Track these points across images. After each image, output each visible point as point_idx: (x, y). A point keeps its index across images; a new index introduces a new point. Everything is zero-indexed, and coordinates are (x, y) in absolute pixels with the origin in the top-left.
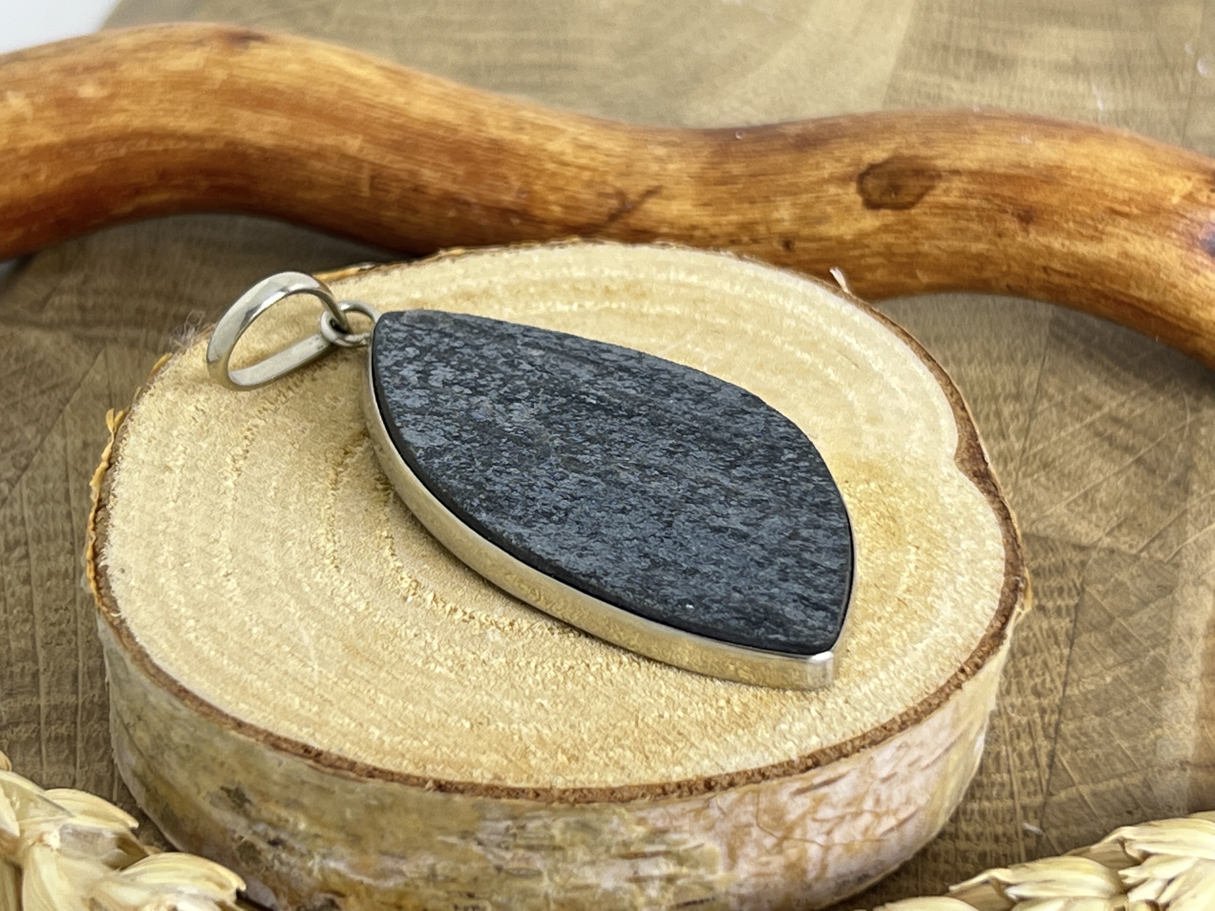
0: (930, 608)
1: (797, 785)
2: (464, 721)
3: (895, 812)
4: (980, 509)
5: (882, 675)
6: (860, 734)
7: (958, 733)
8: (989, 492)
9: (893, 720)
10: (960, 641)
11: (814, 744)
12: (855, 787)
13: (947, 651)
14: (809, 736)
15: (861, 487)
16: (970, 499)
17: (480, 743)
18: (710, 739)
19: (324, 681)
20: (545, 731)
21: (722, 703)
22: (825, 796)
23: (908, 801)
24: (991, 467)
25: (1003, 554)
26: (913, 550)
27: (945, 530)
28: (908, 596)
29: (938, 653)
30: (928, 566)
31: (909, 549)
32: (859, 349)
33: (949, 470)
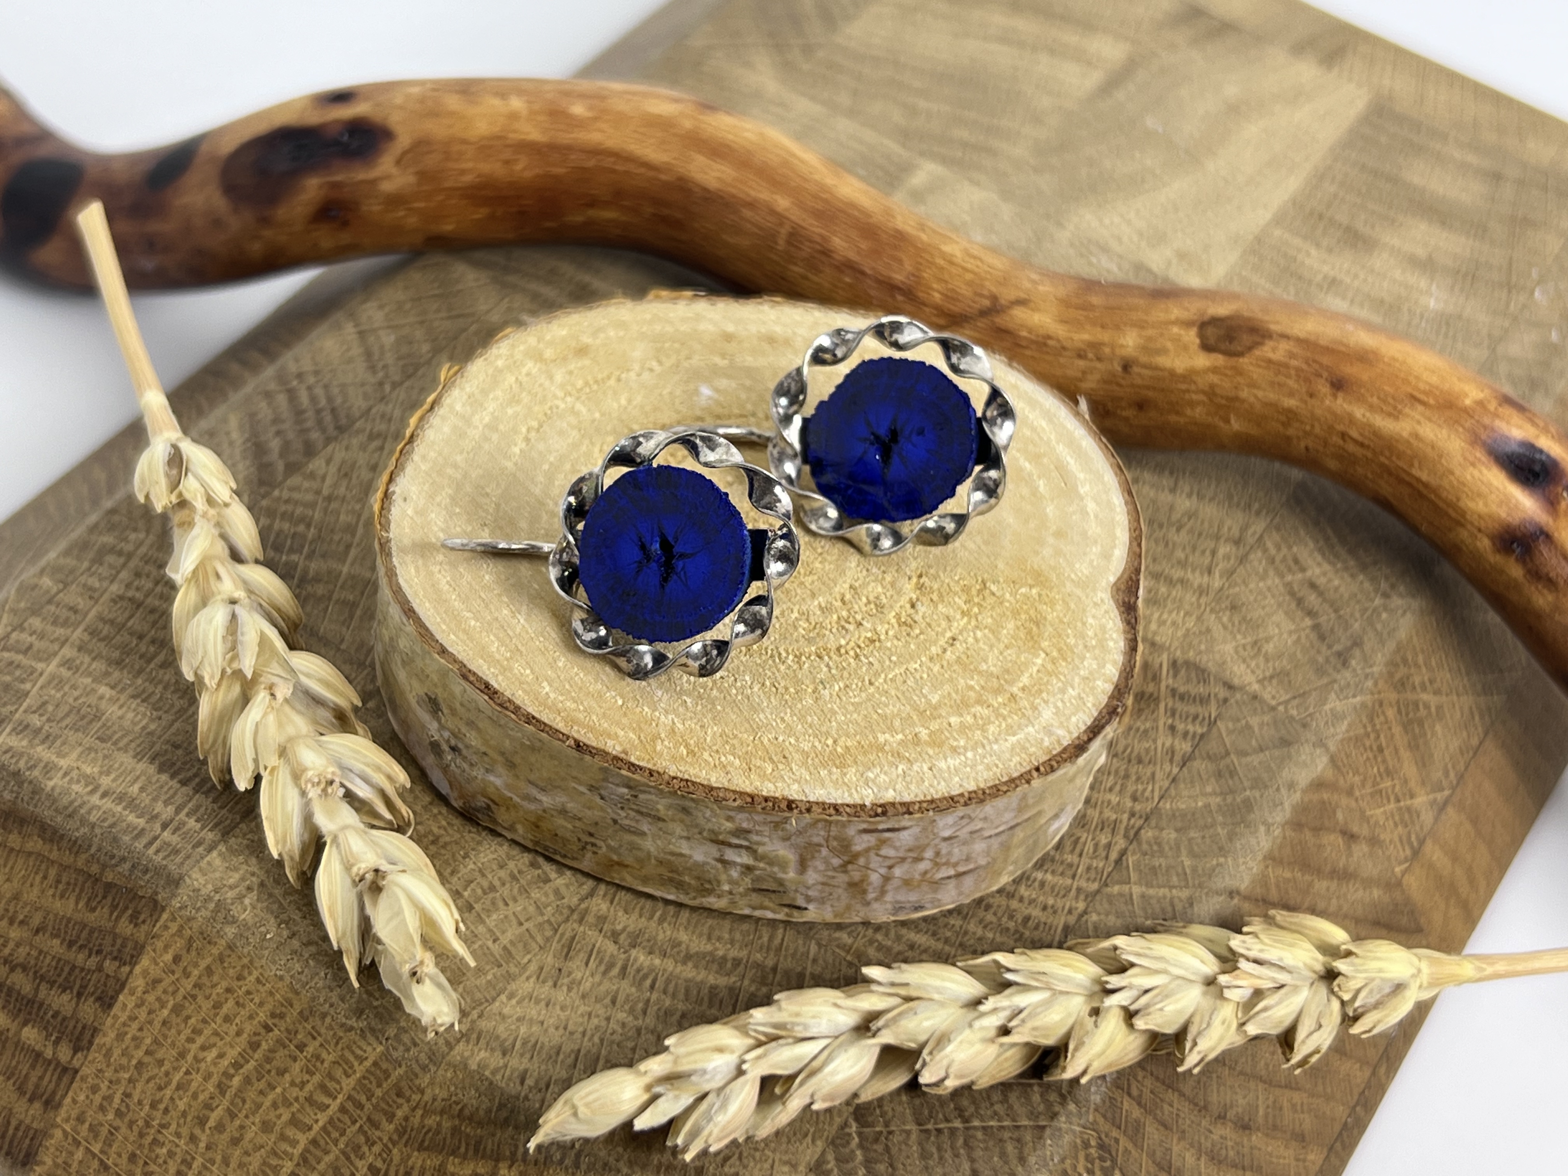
0: (1035, 708)
1: (865, 826)
3: (955, 865)
4: (1115, 636)
5: (970, 754)
6: (929, 798)
7: (1026, 817)
8: (1128, 623)
9: (962, 795)
10: (1046, 743)
11: (889, 796)
12: (917, 839)
13: (1033, 750)
14: (887, 789)
15: (1023, 590)
16: (1111, 624)
17: (625, 721)
18: (807, 769)
19: (524, 634)
20: (679, 725)
21: (830, 742)
22: (889, 839)
23: (968, 859)
24: (1140, 603)
25: (1115, 679)
26: (1043, 655)
27: (1076, 645)
28: (1020, 694)
29: (1024, 748)
30: (1049, 673)
31: (1040, 654)
32: (1074, 470)
33: (1103, 595)
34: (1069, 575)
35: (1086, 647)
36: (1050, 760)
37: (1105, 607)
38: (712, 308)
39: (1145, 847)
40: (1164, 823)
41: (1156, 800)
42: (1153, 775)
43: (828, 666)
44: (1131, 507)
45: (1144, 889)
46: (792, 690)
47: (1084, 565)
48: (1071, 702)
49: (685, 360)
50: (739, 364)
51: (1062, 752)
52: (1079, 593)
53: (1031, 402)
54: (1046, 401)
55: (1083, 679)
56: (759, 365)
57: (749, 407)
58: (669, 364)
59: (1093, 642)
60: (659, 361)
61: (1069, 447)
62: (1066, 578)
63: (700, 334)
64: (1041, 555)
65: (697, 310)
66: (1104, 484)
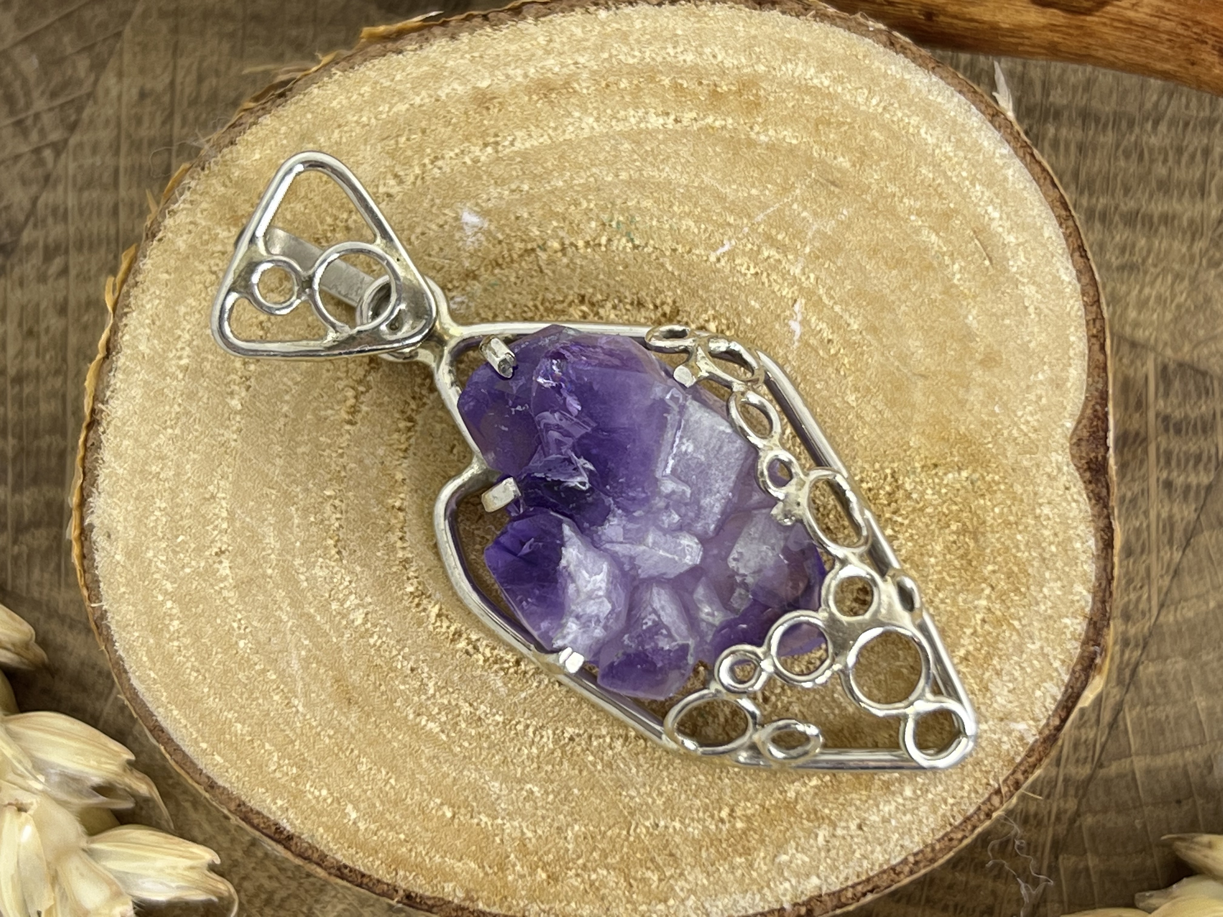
2: (445, 808)
4: (1081, 528)
8: (1098, 499)
11: (812, 887)
13: (988, 762)
14: (808, 876)
15: (950, 476)
16: (1074, 509)
17: (460, 844)
18: (702, 867)
19: (307, 730)
20: (529, 834)
26: (988, 591)
27: (1031, 562)
29: (978, 763)
30: (999, 621)
31: (983, 590)
32: (1000, 230)
33: (1060, 458)
34: (1010, 433)
35: (1044, 560)
36: (1014, 772)
37: (1063, 480)
38: (453, 45)
39: (1146, 691)
40: (1167, 648)
41: (1155, 612)
42: (1148, 570)
44: (1086, 279)
45: (1148, 759)
47: (1030, 408)
48: (1032, 666)
49: (432, 162)
50: (508, 150)
51: (1028, 756)
52: (1025, 463)
53: (928, 112)
54: (949, 102)
55: (1045, 620)
56: (536, 143)
57: (535, 232)
58: (411, 178)
59: (1053, 548)
60: (396, 176)
61: (989, 185)
62: (1006, 440)
63: (445, 105)
64: (968, 406)
65: (432, 55)
66: (1044, 245)
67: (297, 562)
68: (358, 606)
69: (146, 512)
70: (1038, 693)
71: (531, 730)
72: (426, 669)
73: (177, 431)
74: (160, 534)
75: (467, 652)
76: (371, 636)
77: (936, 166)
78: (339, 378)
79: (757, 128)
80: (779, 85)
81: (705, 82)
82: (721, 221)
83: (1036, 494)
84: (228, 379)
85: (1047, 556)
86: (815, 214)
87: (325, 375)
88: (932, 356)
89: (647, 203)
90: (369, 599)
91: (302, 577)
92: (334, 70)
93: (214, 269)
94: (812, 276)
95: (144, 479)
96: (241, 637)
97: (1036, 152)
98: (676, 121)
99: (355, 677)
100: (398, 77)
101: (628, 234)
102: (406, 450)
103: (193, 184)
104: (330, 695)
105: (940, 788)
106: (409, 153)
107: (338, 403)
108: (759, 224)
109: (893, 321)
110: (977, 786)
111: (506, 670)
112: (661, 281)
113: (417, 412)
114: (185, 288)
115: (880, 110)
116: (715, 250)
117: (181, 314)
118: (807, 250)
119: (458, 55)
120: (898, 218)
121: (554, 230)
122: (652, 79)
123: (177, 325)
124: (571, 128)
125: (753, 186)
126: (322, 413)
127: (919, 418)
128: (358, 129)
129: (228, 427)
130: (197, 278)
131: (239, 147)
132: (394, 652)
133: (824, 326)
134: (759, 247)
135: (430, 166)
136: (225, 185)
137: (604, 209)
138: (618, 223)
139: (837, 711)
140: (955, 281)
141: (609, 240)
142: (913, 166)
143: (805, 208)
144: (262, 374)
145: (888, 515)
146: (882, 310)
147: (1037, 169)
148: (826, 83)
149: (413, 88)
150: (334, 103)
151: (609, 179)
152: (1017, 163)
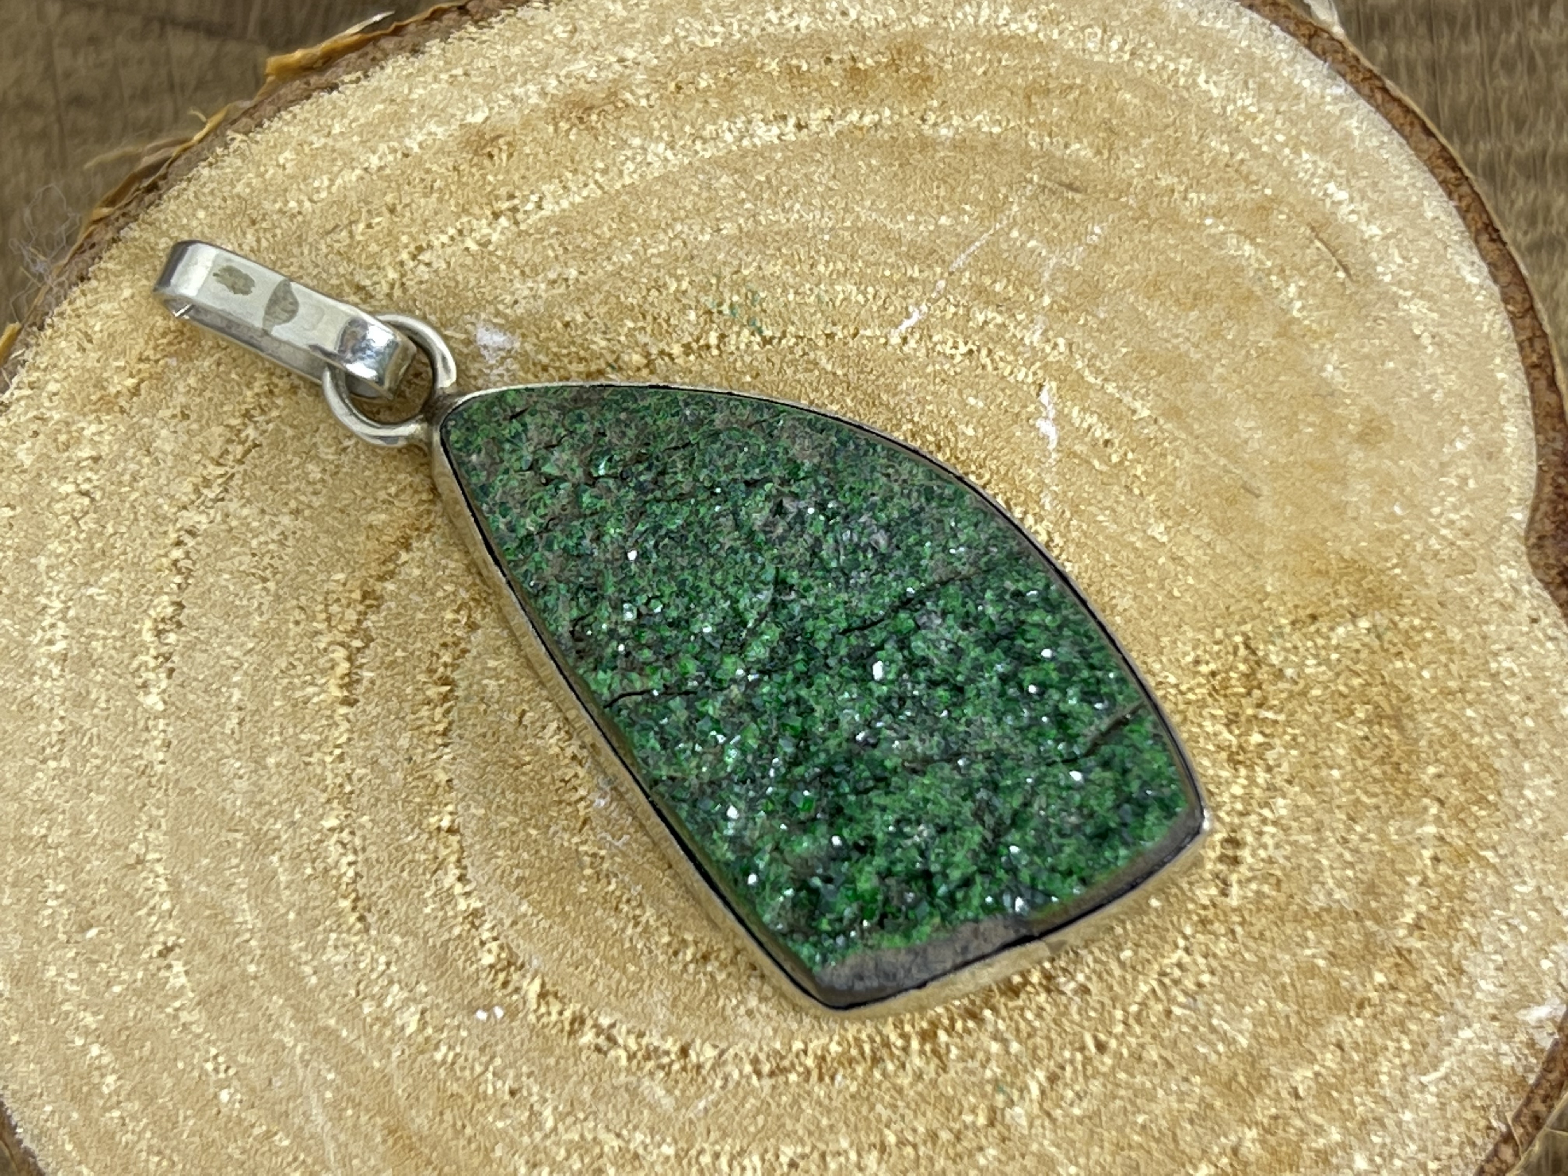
0: (1457, 972)
13: (1484, 1092)
15: (1341, 631)
26: (1434, 810)
27: (1495, 749)
28: (1416, 944)
29: (1467, 1095)
30: (1460, 856)
31: (1426, 809)
32: (1354, 218)
33: (1514, 574)
34: (1427, 547)
35: (1516, 743)
36: (1529, 1101)
37: (1526, 608)
38: (418, 62)
43: (997, 1036)
44: (1506, 277)
46: (945, 1136)
47: (1451, 499)
48: (1528, 922)
49: (414, 257)
50: (534, 218)
51: (1547, 1070)
52: (1460, 590)
53: (1204, 47)
54: (1234, 26)
55: (1536, 842)
56: (578, 199)
57: (600, 342)
58: (385, 288)
59: (1529, 722)
60: (359, 288)
61: (1323, 151)
62: (1422, 558)
63: (420, 162)
64: (1351, 513)
65: (386, 85)
66: (1429, 233)
67: (295, 946)
68: (406, 1003)
69: (34, 905)
70: (1546, 964)
71: (724, 1161)
72: (535, 1089)
73: (65, 763)
74: (62, 937)
75: (598, 1049)
76: (437, 1047)
77: (1232, 132)
78: (317, 633)
79: (932, 118)
80: (957, 42)
81: (835, 57)
82: (896, 277)
83: (1484, 638)
84: (135, 664)
85: (1520, 736)
86: (1049, 241)
87: (294, 630)
88: (1276, 441)
89: (774, 268)
90: (422, 988)
91: (308, 970)
92: (230, 134)
93: (85, 487)
94: (1061, 341)
95: (21, 850)
96: (222, 1085)
97: (1389, 84)
98: (799, 127)
99: (420, 1120)
100: (337, 129)
101: (751, 322)
102: (445, 733)
103: (29, 355)
104: (384, 1159)
105: (1413, 1147)
106: (374, 248)
107: (323, 672)
108: (962, 271)
109: (1205, 394)
110: (1472, 1134)
111: (666, 1068)
112: (816, 390)
113: (455, 667)
114: (43, 527)
115: (1126, 57)
116: (896, 327)
117: (42, 567)
118: (1047, 301)
119: (429, 78)
120: (1185, 226)
121: (630, 334)
122: (749, 66)
123: (37, 588)
124: (630, 166)
125: (941, 212)
126: (298, 694)
127: (1271, 545)
128: (285, 223)
129: (146, 742)
130: (58, 507)
131: (94, 283)
132: (478, 1069)
133: (1095, 418)
134: (968, 309)
135: (412, 264)
136: (82, 349)
137: (705, 289)
138: (732, 306)
139: (1221, 1047)
140: (1295, 313)
141: (722, 337)
142: (1195, 138)
143: (1031, 236)
144: (191, 646)
145: (1250, 711)
146: (1184, 380)
147: (1396, 111)
148: (1033, 27)
149: (363, 143)
150: (239, 188)
151: (707, 237)
152: (1364, 107)
